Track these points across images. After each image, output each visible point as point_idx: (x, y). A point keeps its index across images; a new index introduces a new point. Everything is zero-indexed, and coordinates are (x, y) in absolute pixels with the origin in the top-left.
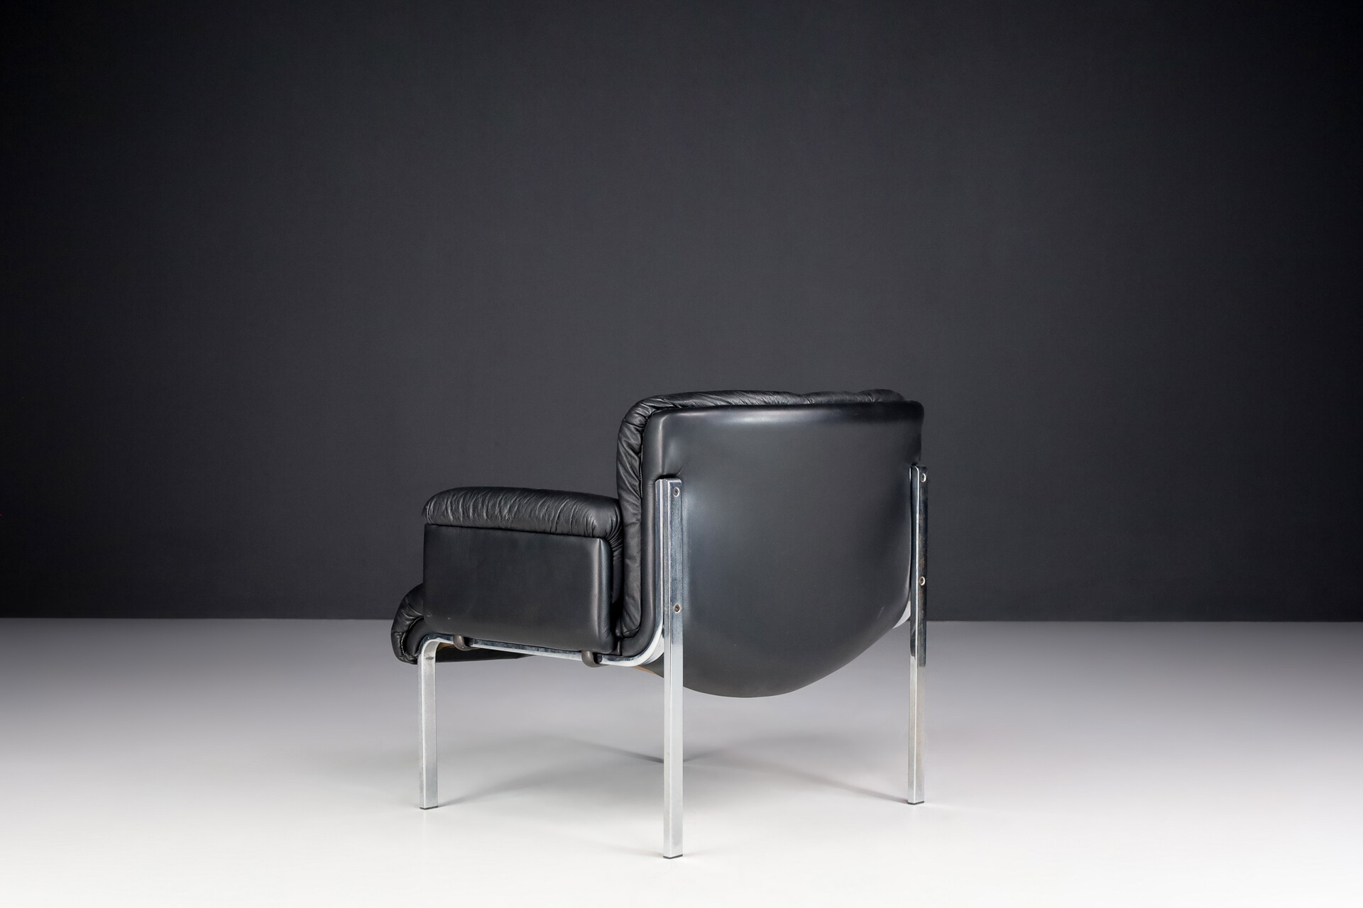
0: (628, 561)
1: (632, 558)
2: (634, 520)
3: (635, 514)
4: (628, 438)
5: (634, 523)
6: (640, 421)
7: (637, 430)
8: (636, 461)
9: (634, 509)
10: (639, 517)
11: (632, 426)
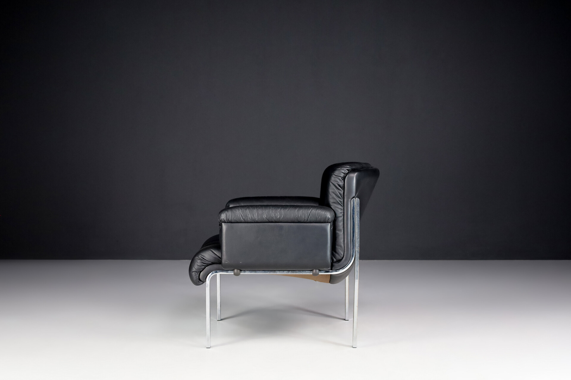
0: (337, 232)
1: (340, 230)
2: (341, 215)
3: (341, 213)
4: (339, 183)
5: (341, 216)
6: (343, 175)
7: (342, 179)
8: (342, 191)
9: (340, 210)
10: (343, 214)
11: (340, 178)
